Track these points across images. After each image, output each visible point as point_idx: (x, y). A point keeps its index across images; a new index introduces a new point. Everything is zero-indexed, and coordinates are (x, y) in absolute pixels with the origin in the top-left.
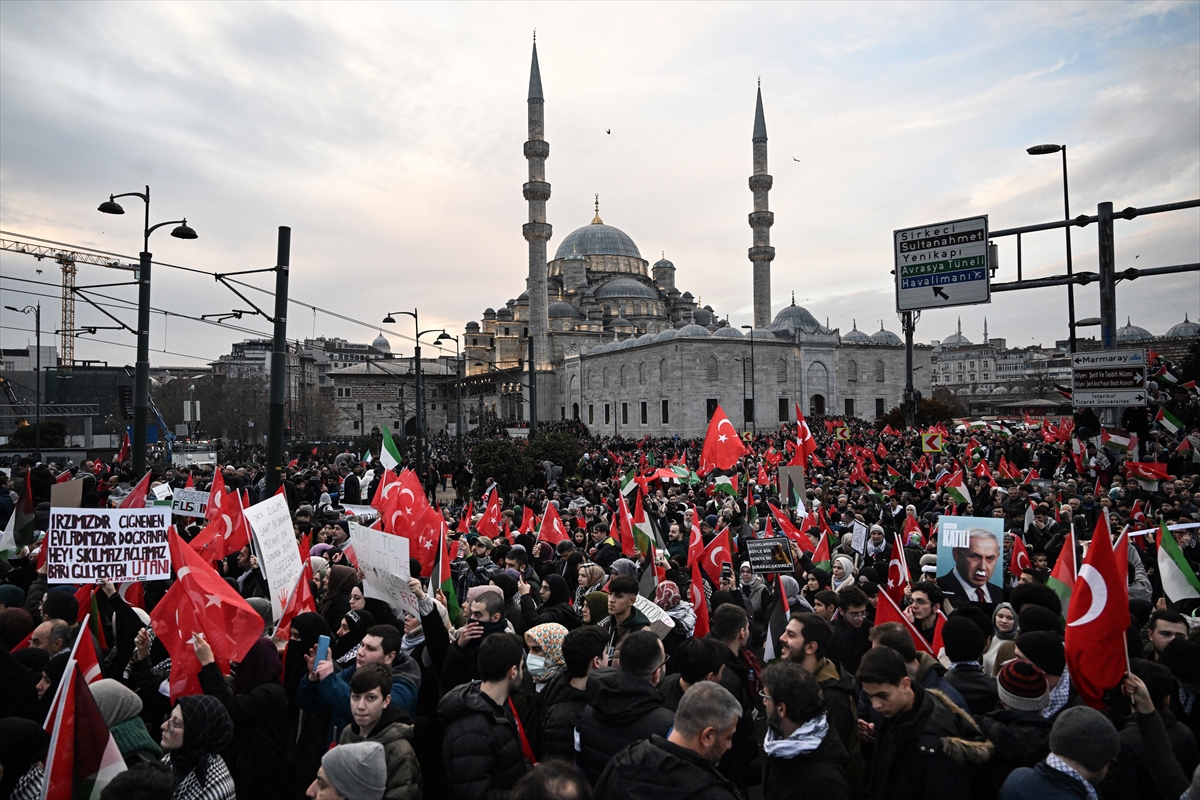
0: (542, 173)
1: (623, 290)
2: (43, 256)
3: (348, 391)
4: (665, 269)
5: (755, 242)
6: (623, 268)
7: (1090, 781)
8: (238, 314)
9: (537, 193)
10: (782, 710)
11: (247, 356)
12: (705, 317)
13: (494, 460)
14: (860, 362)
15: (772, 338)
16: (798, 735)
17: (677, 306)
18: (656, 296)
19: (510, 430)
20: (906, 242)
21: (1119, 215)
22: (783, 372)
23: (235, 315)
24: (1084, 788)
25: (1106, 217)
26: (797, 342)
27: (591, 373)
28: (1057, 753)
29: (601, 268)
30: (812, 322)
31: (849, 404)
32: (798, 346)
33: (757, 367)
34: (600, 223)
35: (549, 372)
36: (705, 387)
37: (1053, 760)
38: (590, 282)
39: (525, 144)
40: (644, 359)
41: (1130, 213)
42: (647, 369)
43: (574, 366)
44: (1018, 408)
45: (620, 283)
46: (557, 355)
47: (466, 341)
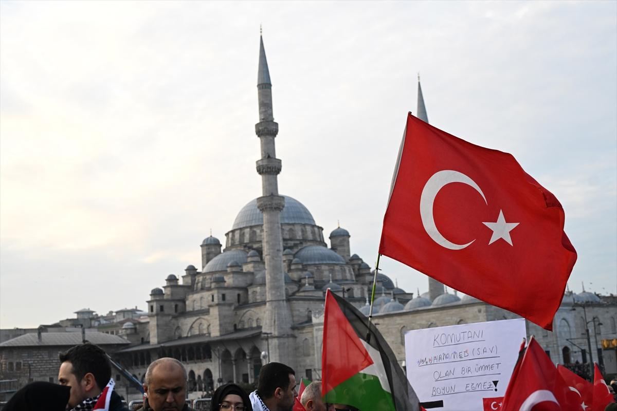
0: (273, 150)
1: (322, 257)
4: (340, 237)
9: (269, 168)
18: (345, 261)
31: (583, 353)
35: (291, 336)
39: (257, 125)
45: (316, 249)
46: (295, 319)
47: (152, 308)
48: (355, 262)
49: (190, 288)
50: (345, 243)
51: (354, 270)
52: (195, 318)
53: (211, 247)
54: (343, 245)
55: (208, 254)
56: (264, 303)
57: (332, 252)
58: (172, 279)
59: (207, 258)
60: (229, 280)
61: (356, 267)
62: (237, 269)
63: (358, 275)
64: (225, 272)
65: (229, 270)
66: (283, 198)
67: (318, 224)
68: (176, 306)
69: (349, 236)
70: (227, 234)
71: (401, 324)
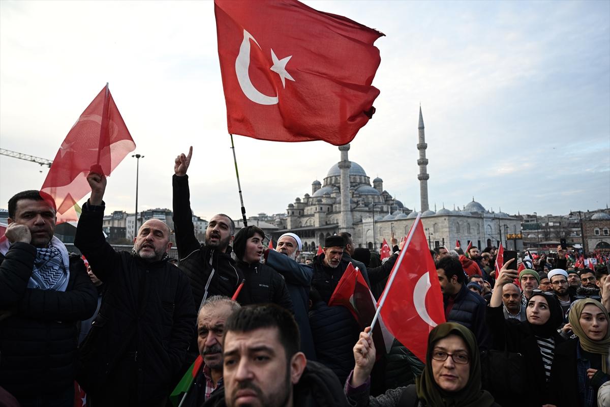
1: (367, 191)
2: (43, 164)
4: (378, 182)
5: (420, 172)
14: (501, 225)
15: (470, 215)
18: (380, 194)
22: (478, 229)
26: (481, 217)
27: (382, 229)
31: (498, 243)
32: (483, 218)
33: (471, 227)
35: (350, 228)
36: (456, 235)
43: (369, 225)
44: (545, 245)
45: (366, 188)
46: (355, 220)
47: (288, 213)
48: (385, 194)
49: (306, 204)
50: (380, 185)
51: (384, 198)
52: (308, 218)
53: (317, 185)
54: (379, 186)
55: (315, 188)
56: (340, 212)
57: (374, 189)
58: (298, 200)
59: (315, 190)
60: (324, 201)
61: (385, 197)
62: (328, 195)
63: (386, 201)
64: (322, 197)
65: (324, 196)
66: (350, 162)
67: (367, 175)
68: (300, 212)
69: (382, 182)
70: (324, 179)
71: (405, 224)
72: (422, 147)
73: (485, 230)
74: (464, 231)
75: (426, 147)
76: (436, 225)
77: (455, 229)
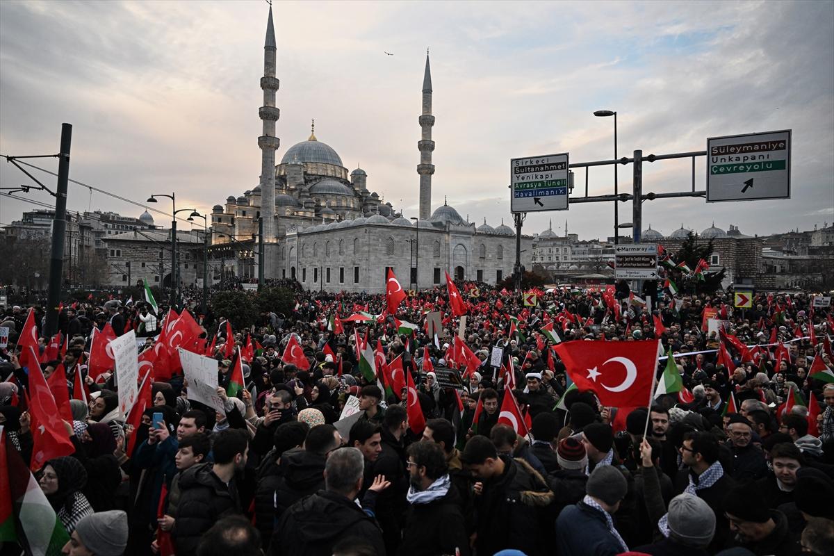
0: (274, 101)
1: (330, 188)
3: (118, 253)
4: (360, 176)
5: (422, 161)
6: (330, 173)
7: (608, 512)
8: (26, 189)
9: (269, 115)
10: (422, 471)
11: (35, 222)
12: (386, 210)
13: (231, 306)
14: (487, 245)
15: (431, 227)
16: (433, 487)
17: (367, 202)
18: (352, 194)
19: (244, 285)
20: (519, 167)
21: (645, 159)
22: (438, 250)
23: (24, 189)
24: (604, 516)
25: (638, 159)
26: (447, 230)
27: (305, 246)
28: (590, 495)
29: (314, 172)
30: (458, 217)
31: (480, 273)
32: (448, 233)
33: (420, 246)
34: (315, 140)
35: (275, 244)
36: (385, 258)
37: (588, 500)
38: (306, 182)
39: (262, 79)
40: (343, 238)
41: (652, 158)
42: (345, 245)
43: (293, 240)
44: (584, 279)
45: (328, 183)
46: (280, 232)
47: (213, 219)
50: (363, 182)
58: (231, 199)
68: (233, 219)
69: (366, 176)
72: (427, 121)
73: (451, 253)
74: (403, 252)
75: (433, 121)
76: (357, 241)
77: (384, 248)
